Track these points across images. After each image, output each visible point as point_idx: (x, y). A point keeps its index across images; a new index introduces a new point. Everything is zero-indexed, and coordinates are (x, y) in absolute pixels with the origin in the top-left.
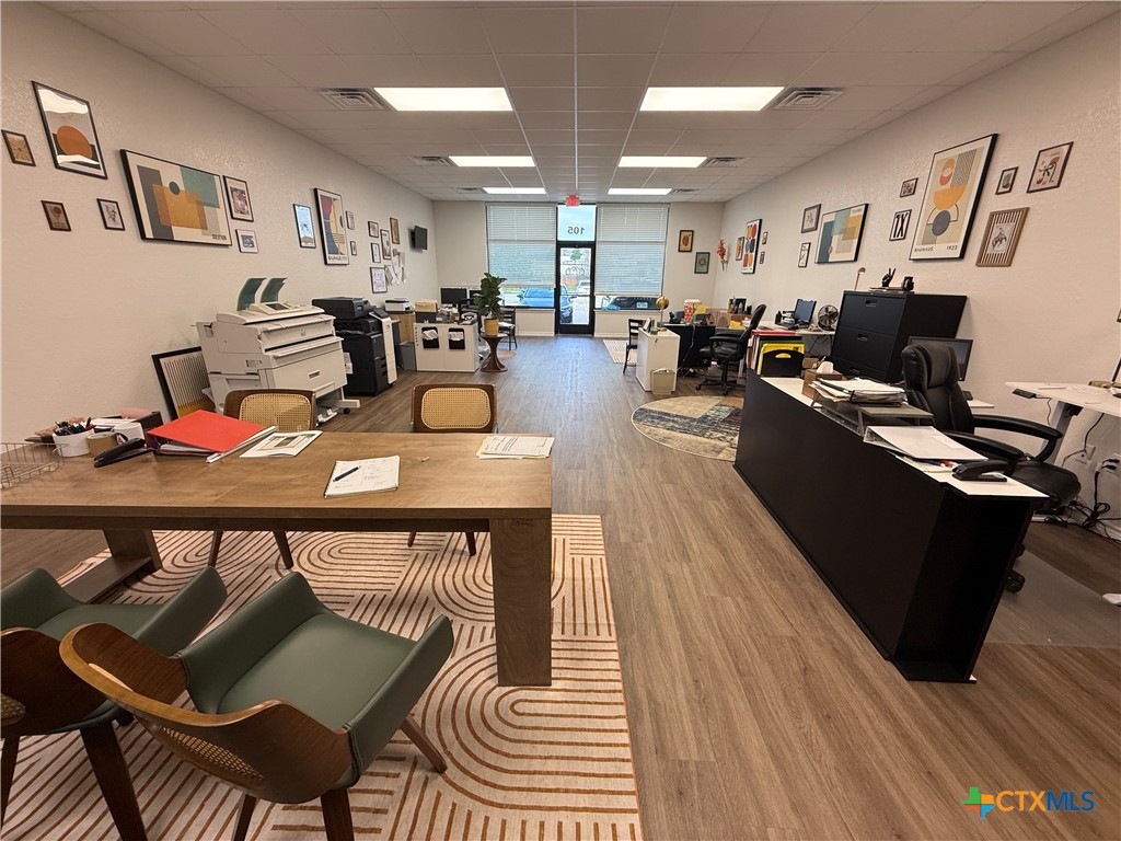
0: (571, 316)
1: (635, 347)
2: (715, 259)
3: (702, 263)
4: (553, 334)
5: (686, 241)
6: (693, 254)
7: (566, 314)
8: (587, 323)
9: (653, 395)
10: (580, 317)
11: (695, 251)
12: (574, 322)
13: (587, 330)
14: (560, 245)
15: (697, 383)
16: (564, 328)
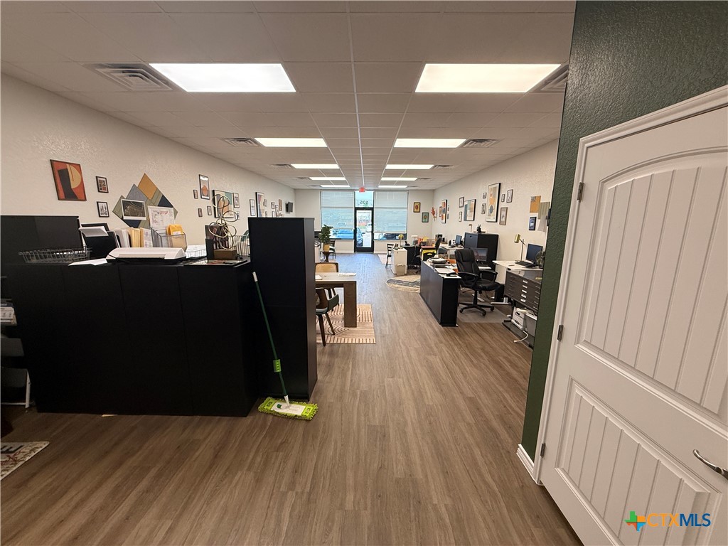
0: (362, 243)
1: (390, 256)
2: (431, 215)
3: (425, 218)
4: (353, 252)
5: (417, 207)
6: (421, 214)
7: (360, 242)
8: (370, 246)
9: (396, 275)
10: (367, 244)
11: (422, 211)
12: (364, 246)
13: (371, 250)
14: (356, 209)
15: (416, 271)
16: (359, 249)
